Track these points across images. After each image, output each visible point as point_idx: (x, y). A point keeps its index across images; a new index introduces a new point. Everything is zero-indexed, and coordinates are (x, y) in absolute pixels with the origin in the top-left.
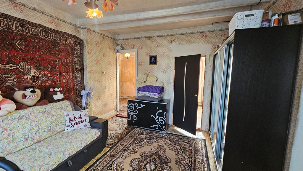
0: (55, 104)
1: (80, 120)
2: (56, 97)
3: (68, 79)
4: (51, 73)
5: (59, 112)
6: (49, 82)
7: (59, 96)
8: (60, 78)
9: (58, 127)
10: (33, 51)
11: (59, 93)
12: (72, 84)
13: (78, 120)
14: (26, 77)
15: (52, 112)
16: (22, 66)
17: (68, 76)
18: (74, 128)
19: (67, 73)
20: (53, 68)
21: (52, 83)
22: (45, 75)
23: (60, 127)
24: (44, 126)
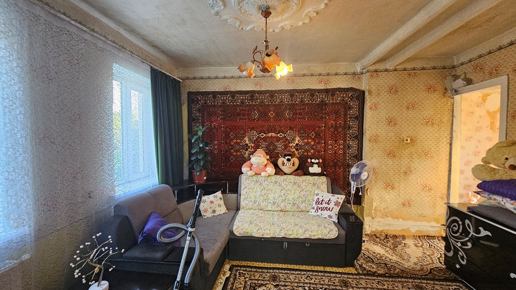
0: (309, 177)
1: (326, 206)
2: (312, 170)
3: (336, 149)
4: (315, 141)
5: (309, 188)
6: (312, 151)
7: (315, 169)
8: (325, 147)
9: (304, 204)
10: (299, 118)
11: (316, 166)
12: (342, 157)
13: (324, 205)
14: (291, 145)
15: (303, 185)
16: (289, 134)
17: (336, 145)
18: (318, 214)
19: (336, 142)
20: (318, 135)
21: (315, 153)
22: (308, 143)
23: (306, 205)
24: (290, 197)
